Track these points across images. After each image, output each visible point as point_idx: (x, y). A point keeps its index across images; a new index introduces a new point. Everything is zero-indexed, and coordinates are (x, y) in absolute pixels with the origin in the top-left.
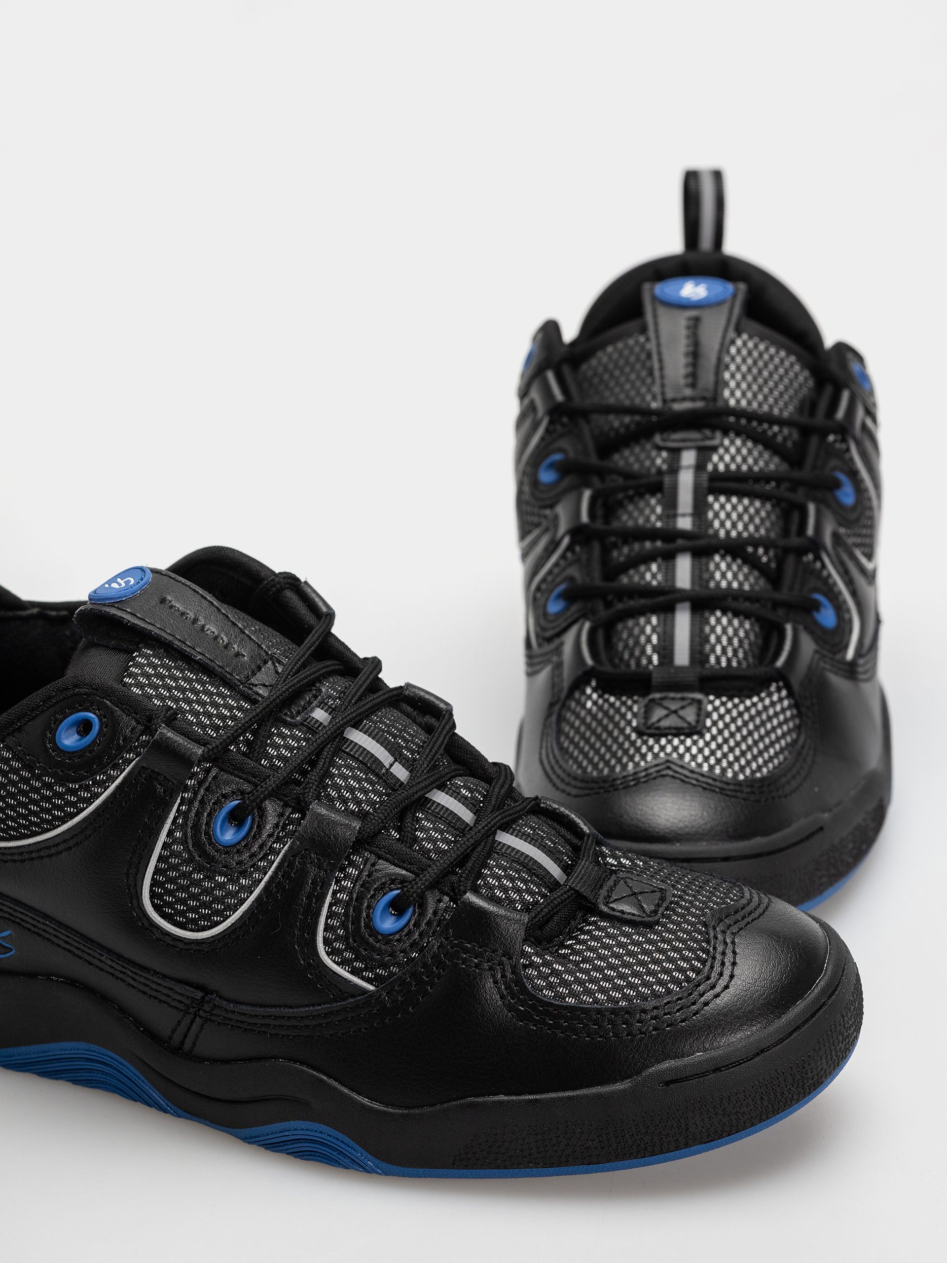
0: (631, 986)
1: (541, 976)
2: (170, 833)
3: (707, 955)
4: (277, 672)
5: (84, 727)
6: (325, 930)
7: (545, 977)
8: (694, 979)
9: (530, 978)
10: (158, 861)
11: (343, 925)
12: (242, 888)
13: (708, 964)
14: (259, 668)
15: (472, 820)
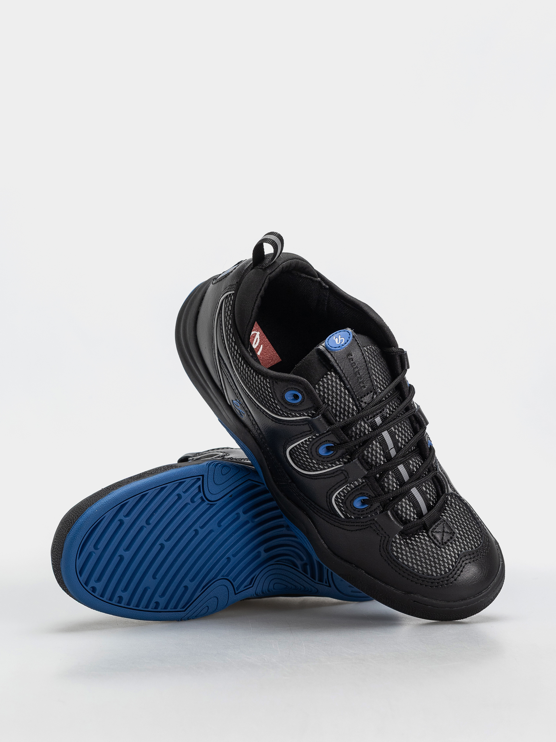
0: (422, 566)
1: (396, 547)
2: (306, 441)
3: (453, 568)
4: (373, 398)
5: (296, 397)
6: (338, 494)
7: (397, 548)
8: (443, 575)
9: (392, 545)
10: (298, 445)
11: (344, 496)
12: (319, 468)
13: (451, 571)
14: (368, 394)
15: (407, 480)
